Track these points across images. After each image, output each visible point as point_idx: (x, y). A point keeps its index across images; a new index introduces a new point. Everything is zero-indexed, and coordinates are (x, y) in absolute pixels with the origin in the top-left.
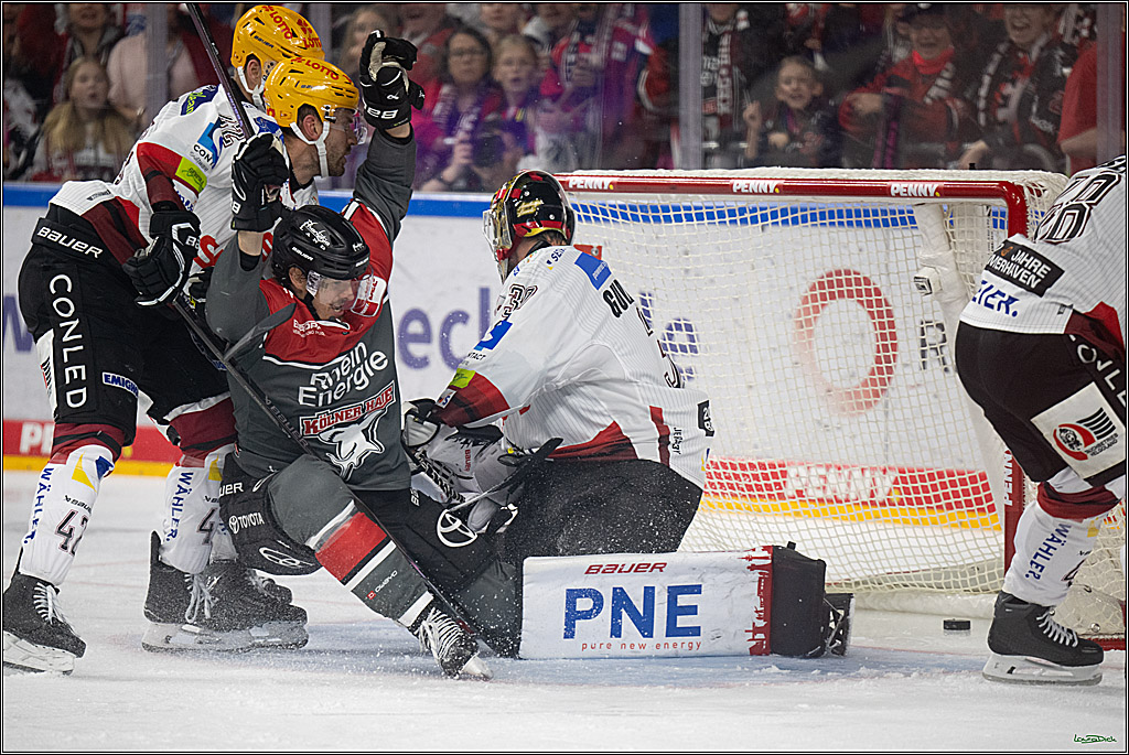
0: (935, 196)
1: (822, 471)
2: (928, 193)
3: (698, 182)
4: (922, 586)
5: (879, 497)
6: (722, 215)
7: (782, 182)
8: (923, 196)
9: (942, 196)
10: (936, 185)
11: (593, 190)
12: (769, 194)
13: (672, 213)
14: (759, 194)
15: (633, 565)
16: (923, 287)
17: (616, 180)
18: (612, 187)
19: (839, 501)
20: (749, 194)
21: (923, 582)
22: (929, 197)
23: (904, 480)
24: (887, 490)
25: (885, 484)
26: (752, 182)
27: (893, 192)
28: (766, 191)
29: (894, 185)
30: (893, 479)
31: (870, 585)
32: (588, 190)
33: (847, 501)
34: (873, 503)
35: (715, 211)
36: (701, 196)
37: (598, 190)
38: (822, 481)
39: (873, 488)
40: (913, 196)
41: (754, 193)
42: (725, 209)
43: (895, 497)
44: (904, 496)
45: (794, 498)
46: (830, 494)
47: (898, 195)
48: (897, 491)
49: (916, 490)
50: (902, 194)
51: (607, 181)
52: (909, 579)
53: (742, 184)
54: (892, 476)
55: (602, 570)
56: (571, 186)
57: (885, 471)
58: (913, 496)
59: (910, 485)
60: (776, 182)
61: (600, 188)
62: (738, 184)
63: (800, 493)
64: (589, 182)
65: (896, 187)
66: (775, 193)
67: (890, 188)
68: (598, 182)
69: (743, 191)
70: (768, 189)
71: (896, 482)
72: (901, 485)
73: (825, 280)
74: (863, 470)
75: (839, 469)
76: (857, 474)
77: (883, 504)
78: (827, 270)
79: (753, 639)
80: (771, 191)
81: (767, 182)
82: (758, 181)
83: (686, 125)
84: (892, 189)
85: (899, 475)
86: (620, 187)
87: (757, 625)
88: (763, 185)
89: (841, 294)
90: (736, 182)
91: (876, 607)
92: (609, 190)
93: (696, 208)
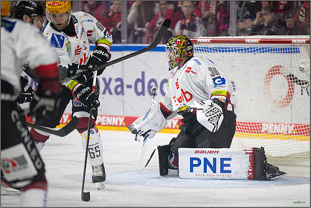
0: (305, 43)
1: (273, 125)
2: (303, 42)
3: (235, 40)
4: (302, 158)
5: (290, 132)
6: (242, 50)
7: (260, 40)
8: (302, 43)
9: (307, 43)
10: (305, 40)
11: (205, 43)
12: (256, 43)
13: (227, 49)
14: (253, 43)
15: (209, 151)
16: (302, 70)
17: (211, 40)
18: (210, 42)
19: (277, 134)
20: (250, 43)
21: (303, 157)
22: (303, 43)
23: (297, 128)
24: (292, 130)
25: (291, 129)
26: (251, 40)
27: (293, 42)
28: (255, 43)
29: (293, 40)
30: (293, 127)
31: (287, 158)
32: (203, 43)
33: (280, 134)
34: (288, 134)
35: (240, 49)
36: (236, 44)
37: (206, 43)
38: (273, 128)
39: (288, 130)
40: (299, 43)
41: (252, 43)
42: (243, 48)
43: (294, 132)
44: (297, 132)
45: (264, 133)
46: (275, 132)
47: (294, 43)
48: (295, 131)
49: (300, 130)
50: (295, 43)
51: (209, 40)
52: (298, 156)
53: (248, 40)
54: (293, 126)
55: (199, 152)
56: (198, 42)
57: (291, 125)
58: (299, 132)
59: (298, 129)
60: (259, 40)
61: (207, 42)
62: (247, 41)
63: (266, 132)
64: (203, 40)
65: (294, 41)
66: (258, 43)
67: (292, 41)
68: (206, 40)
69: (249, 42)
70: (256, 42)
71: (294, 128)
72: (296, 129)
73: (272, 69)
74: (285, 124)
75: (278, 124)
76: (283, 125)
77: (291, 134)
78: (273, 66)
79: (248, 175)
80: (257, 42)
81: (256, 40)
82: (253, 40)
83: (232, 24)
84: (293, 41)
85: (295, 126)
86: (213, 42)
87: (249, 170)
88: (255, 41)
89: (277, 73)
90: (247, 40)
91: (289, 165)
92: (209, 43)
93: (234, 48)
